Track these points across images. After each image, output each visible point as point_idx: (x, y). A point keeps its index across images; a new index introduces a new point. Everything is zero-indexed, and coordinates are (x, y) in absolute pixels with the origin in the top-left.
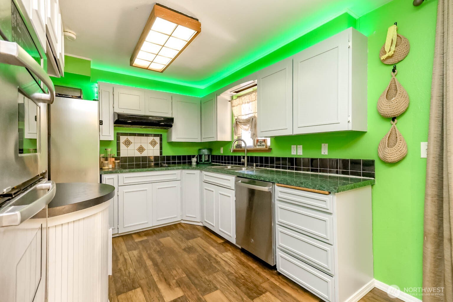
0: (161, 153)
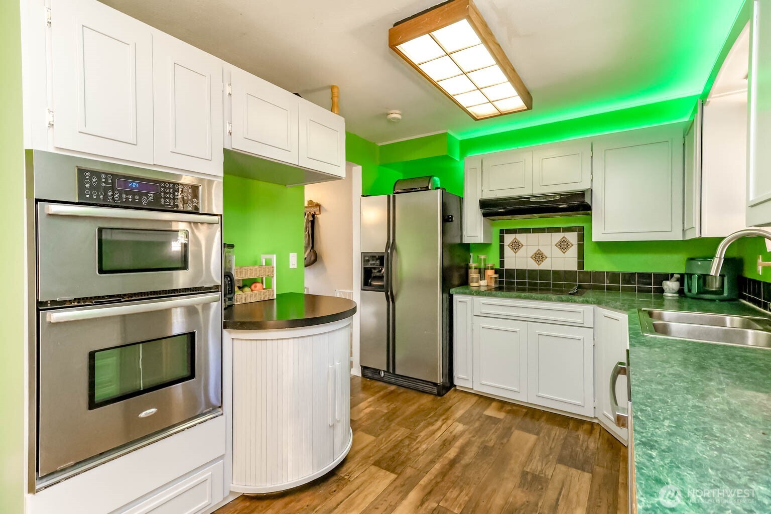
0: (581, 264)
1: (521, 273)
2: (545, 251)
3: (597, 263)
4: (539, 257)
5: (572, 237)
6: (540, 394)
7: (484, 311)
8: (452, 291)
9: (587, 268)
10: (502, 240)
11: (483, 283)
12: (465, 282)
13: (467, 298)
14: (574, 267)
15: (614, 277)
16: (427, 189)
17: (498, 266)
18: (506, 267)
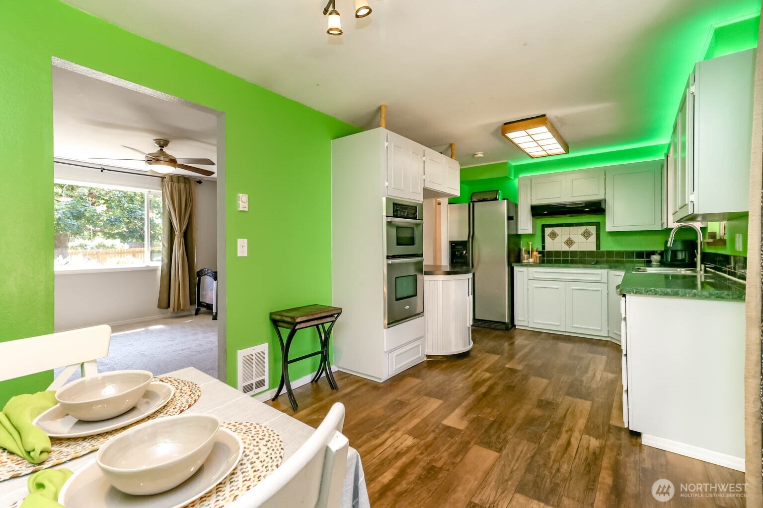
1: (557, 253)
2: (574, 238)
3: (608, 245)
4: (570, 242)
5: (592, 229)
6: (574, 325)
7: (535, 277)
8: (514, 265)
9: (603, 249)
10: (543, 231)
11: (531, 260)
12: (519, 260)
13: (524, 269)
14: (594, 249)
15: (620, 254)
16: (495, 199)
17: (540, 249)
18: (546, 249)
